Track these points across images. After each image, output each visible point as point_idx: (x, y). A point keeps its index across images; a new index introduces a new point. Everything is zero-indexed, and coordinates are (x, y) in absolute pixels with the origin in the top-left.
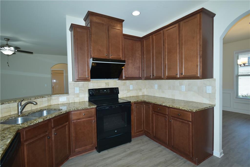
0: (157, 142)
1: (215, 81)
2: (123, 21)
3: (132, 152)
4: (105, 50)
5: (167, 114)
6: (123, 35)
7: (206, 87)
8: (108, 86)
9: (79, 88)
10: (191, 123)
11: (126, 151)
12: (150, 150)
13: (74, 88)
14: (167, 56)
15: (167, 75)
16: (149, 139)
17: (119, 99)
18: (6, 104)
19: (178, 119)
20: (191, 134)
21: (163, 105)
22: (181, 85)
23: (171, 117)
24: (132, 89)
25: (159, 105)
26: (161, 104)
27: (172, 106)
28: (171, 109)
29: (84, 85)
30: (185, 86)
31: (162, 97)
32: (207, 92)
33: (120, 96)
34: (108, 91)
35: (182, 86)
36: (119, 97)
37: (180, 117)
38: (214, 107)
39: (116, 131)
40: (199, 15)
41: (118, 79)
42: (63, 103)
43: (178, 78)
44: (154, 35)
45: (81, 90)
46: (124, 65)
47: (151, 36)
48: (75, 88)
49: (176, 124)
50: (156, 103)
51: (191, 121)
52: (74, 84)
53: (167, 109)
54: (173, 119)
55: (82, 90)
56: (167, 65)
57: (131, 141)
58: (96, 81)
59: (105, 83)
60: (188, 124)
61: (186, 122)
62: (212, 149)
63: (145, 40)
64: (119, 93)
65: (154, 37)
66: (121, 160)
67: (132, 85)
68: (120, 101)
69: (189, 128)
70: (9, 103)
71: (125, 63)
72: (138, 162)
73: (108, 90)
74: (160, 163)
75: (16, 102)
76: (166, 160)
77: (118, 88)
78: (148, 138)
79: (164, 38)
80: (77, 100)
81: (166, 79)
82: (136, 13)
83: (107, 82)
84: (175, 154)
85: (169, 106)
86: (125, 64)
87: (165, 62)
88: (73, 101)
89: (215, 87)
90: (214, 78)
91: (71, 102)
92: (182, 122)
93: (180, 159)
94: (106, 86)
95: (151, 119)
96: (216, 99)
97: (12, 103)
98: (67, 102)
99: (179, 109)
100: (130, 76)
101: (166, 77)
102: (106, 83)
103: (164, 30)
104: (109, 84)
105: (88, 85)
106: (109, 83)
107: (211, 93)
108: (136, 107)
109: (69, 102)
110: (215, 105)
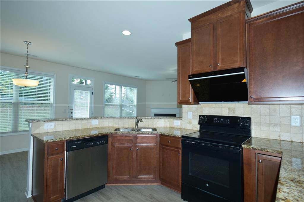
8: (234, 113)
9: (192, 113)
13: (187, 113)
29: (197, 110)
34: (228, 121)
42: (177, 127)
45: (194, 115)
52: (187, 107)
58: (213, 104)
59: (227, 109)
80: (190, 127)
83: (231, 107)
88: (186, 128)
102: (229, 109)
104: (235, 111)
105: (203, 109)
106: (234, 108)
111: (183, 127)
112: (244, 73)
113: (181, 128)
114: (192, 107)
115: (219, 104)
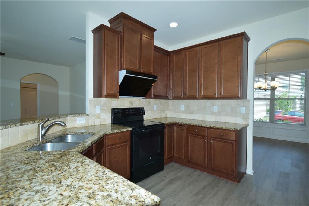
0: (190, 167)
1: (249, 102)
2: (155, 30)
3: (170, 180)
4: (137, 62)
5: (207, 135)
6: (155, 47)
7: (240, 107)
8: (133, 105)
9: (101, 107)
10: (234, 142)
11: (163, 180)
12: (189, 176)
14: (203, 75)
15: (203, 95)
16: (180, 165)
17: (144, 121)
18: (25, 125)
19: (220, 140)
20: (234, 153)
21: (202, 126)
22: (213, 105)
23: (211, 138)
24: (156, 110)
25: (197, 126)
26: (199, 125)
27: (214, 126)
28: (212, 130)
29: (106, 103)
30: (217, 107)
31: (191, 119)
32: (241, 113)
33: (145, 117)
35: (215, 107)
36: (144, 119)
37: (223, 137)
38: (248, 127)
39: (150, 158)
40: (240, 38)
41: (144, 97)
42: (81, 126)
43: (217, 98)
44: (187, 50)
45: (102, 109)
46: (154, 81)
47: (183, 52)
48: (96, 106)
49: (217, 145)
50: (192, 124)
51: (235, 140)
52: (95, 101)
53: (207, 129)
54: (214, 140)
55: (104, 110)
56: (204, 84)
57: (164, 169)
60: (232, 143)
61: (230, 141)
62: (245, 168)
63: (175, 55)
64: (144, 114)
65: (188, 53)
66: (163, 189)
67: (156, 106)
68: (146, 124)
69: (232, 147)
70: (28, 124)
71: (157, 78)
72: (182, 189)
73: (134, 110)
74: (205, 186)
75: (35, 123)
76: (208, 183)
77: (143, 108)
78: (178, 164)
79: (200, 56)
80: (98, 122)
81: (201, 99)
82: (174, 25)
83: (131, 100)
84: (214, 176)
85: (209, 127)
86: (156, 80)
87: (201, 80)
88: (93, 124)
89: (249, 108)
90: (248, 99)
91: (91, 125)
92: (225, 142)
93: (221, 181)
94: (130, 105)
95: (184, 142)
96: (249, 119)
97: (31, 124)
98: (86, 125)
99: (222, 129)
100: (158, 95)
101: (202, 97)
102: (130, 102)
103: (199, 47)
104: (133, 104)
105: (111, 103)
106: (133, 101)
107: (245, 113)
108: (168, 130)
109: (89, 124)
110: (248, 125)
111: (90, 124)
112: (156, 79)
113: (88, 125)
114: (101, 101)
115: (124, 98)
